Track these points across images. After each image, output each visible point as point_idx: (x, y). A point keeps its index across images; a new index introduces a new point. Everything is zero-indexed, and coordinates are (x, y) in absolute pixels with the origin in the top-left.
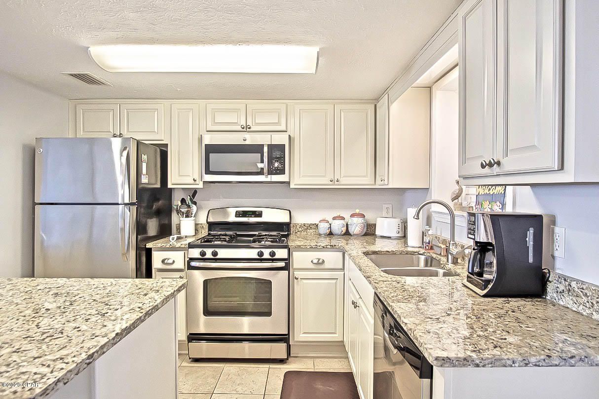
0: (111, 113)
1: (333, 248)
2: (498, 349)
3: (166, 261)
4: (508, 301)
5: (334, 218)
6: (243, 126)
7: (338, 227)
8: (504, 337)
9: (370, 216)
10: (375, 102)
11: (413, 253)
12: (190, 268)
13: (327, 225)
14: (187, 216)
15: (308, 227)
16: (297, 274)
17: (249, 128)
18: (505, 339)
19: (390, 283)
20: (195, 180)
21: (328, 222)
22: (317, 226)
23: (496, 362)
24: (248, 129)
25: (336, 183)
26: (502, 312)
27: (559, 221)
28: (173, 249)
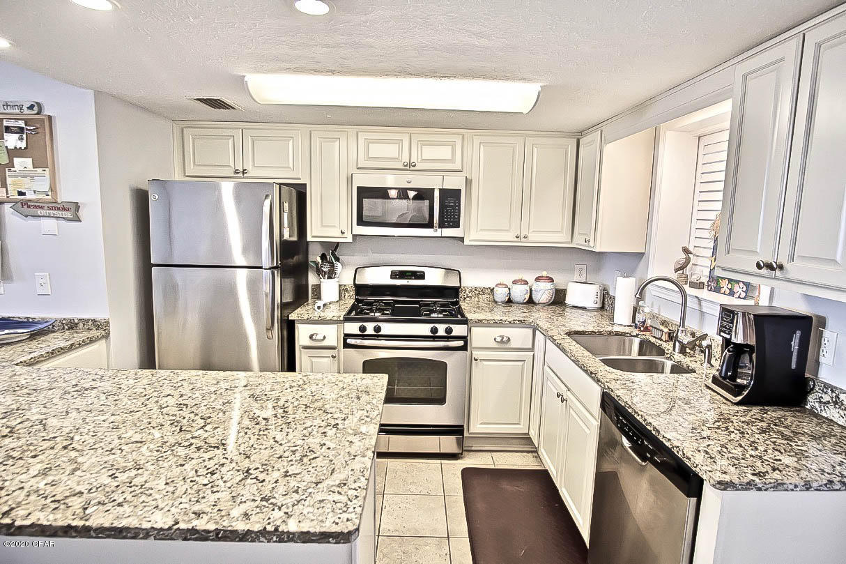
0: (231, 141)
1: (521, 323)
2: (777, 472)
3: (314, 337)
4: (765, 410)
5: (515, 282)
6: (405, 164)
7: (519, 293)
8: (778, 458)
9: (560, 281)
10: (578, 136)
11: (622, 334)
12: (346, 346)
13: (506, 291)
14: (330, 277)
15: (479, 292)
16: (476, 354)
17: (414, 166)
18: (780, 460)
19: (624, 382)
20: (342, 233)
21: (506, 286)
22: (492, 290)
23: (778, 486)
24: (412, 168)
25: (523, 240)
26: (764, 425)
27: (829, 323)
28: (322, 321)
